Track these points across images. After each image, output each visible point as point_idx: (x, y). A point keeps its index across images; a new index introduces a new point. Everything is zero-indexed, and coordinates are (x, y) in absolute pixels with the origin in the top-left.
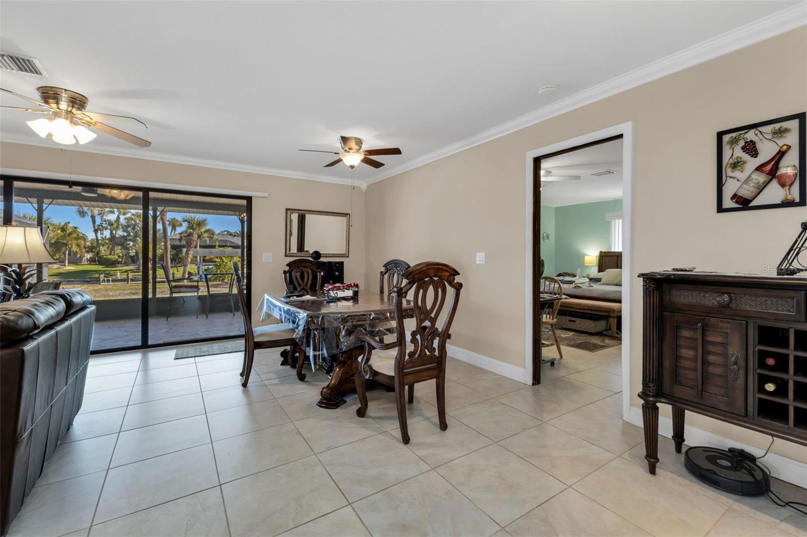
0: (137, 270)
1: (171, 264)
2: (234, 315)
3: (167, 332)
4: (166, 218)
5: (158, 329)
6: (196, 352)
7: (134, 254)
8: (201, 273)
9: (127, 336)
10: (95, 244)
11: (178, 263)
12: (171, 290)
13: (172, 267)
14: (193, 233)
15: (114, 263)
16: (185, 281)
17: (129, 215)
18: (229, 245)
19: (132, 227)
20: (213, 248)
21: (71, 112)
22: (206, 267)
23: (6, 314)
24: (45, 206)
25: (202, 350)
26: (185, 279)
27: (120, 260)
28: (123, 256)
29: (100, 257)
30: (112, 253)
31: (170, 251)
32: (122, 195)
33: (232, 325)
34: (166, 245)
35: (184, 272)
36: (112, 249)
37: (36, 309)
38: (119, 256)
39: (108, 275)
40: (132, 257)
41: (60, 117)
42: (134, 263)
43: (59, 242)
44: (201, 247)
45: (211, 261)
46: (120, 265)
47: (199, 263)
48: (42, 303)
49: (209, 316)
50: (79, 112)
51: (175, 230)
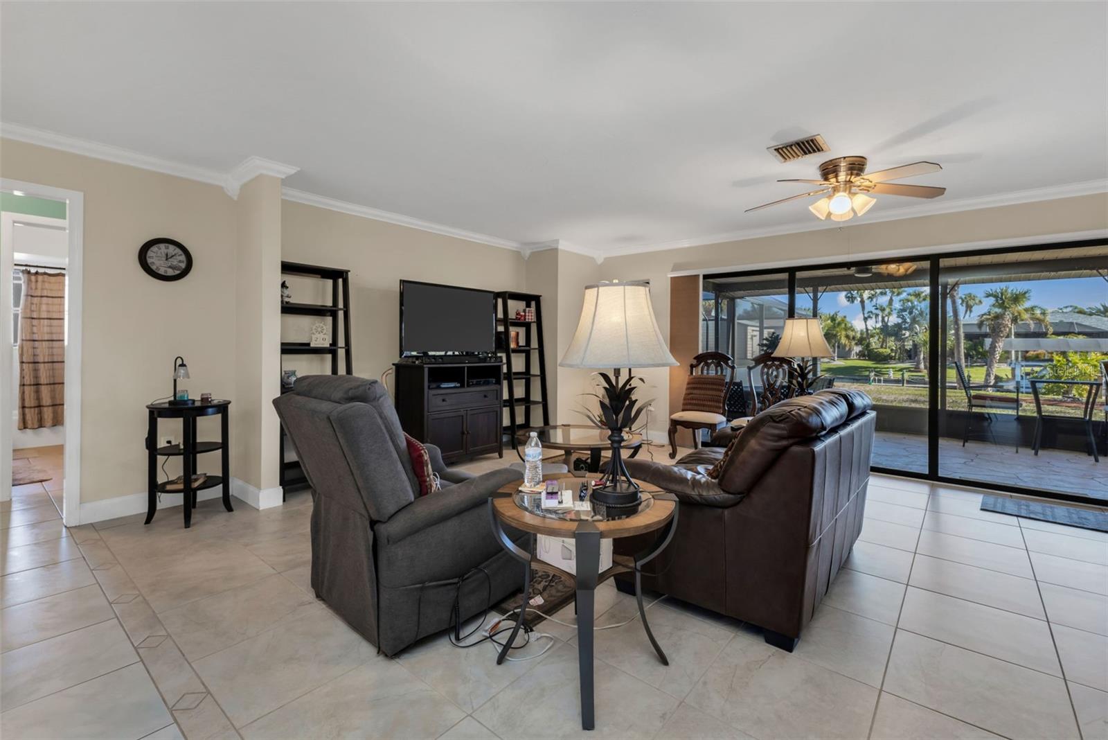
0: (915, 368)
1: (966, 362)
2: (1097, 460)
3: (965, 463)
4: (958, 294)
5: (953, 457)
6: (1019, 509)
7: (911, 347)
8: (1018, 378)
9: (907, 456)
10: (865, 336)
11: (975, 362)
12: (970, 401)
13: (967, 366)
14: (1004, 314)
15: (885, 359)
16: (989, 389)
17: (904, 295)
18: (1077, 330)
19: (908, 311)
20: (1043, 337)
21: (849, 181)
22: (1028, 369)
23: (799, 409)
24: (819, 294)
25: (1031, 508)
26: (991, 386)
27: (893, 354)
28: (896, 350)
29: (870, 350)
30: (884, 346)
31: (964, 343)
32: (901, 269)
33: (1092, 479)
34: (957, 334)
35: (988, 375)
36: (884, 341)
37: (823, 408)
38: (892, 350)
39: (879, 373)
40: (908, 352)
41: (839, 191)
42: (910, 359)
43: (829, 333)
44: (1018, 335)
45: (1037, 358)
46: (893, 362)
47: (1014, 362)
48: (827, 402)
49: (1040, 452)
50: (858, 178)
51: (971, 311)
